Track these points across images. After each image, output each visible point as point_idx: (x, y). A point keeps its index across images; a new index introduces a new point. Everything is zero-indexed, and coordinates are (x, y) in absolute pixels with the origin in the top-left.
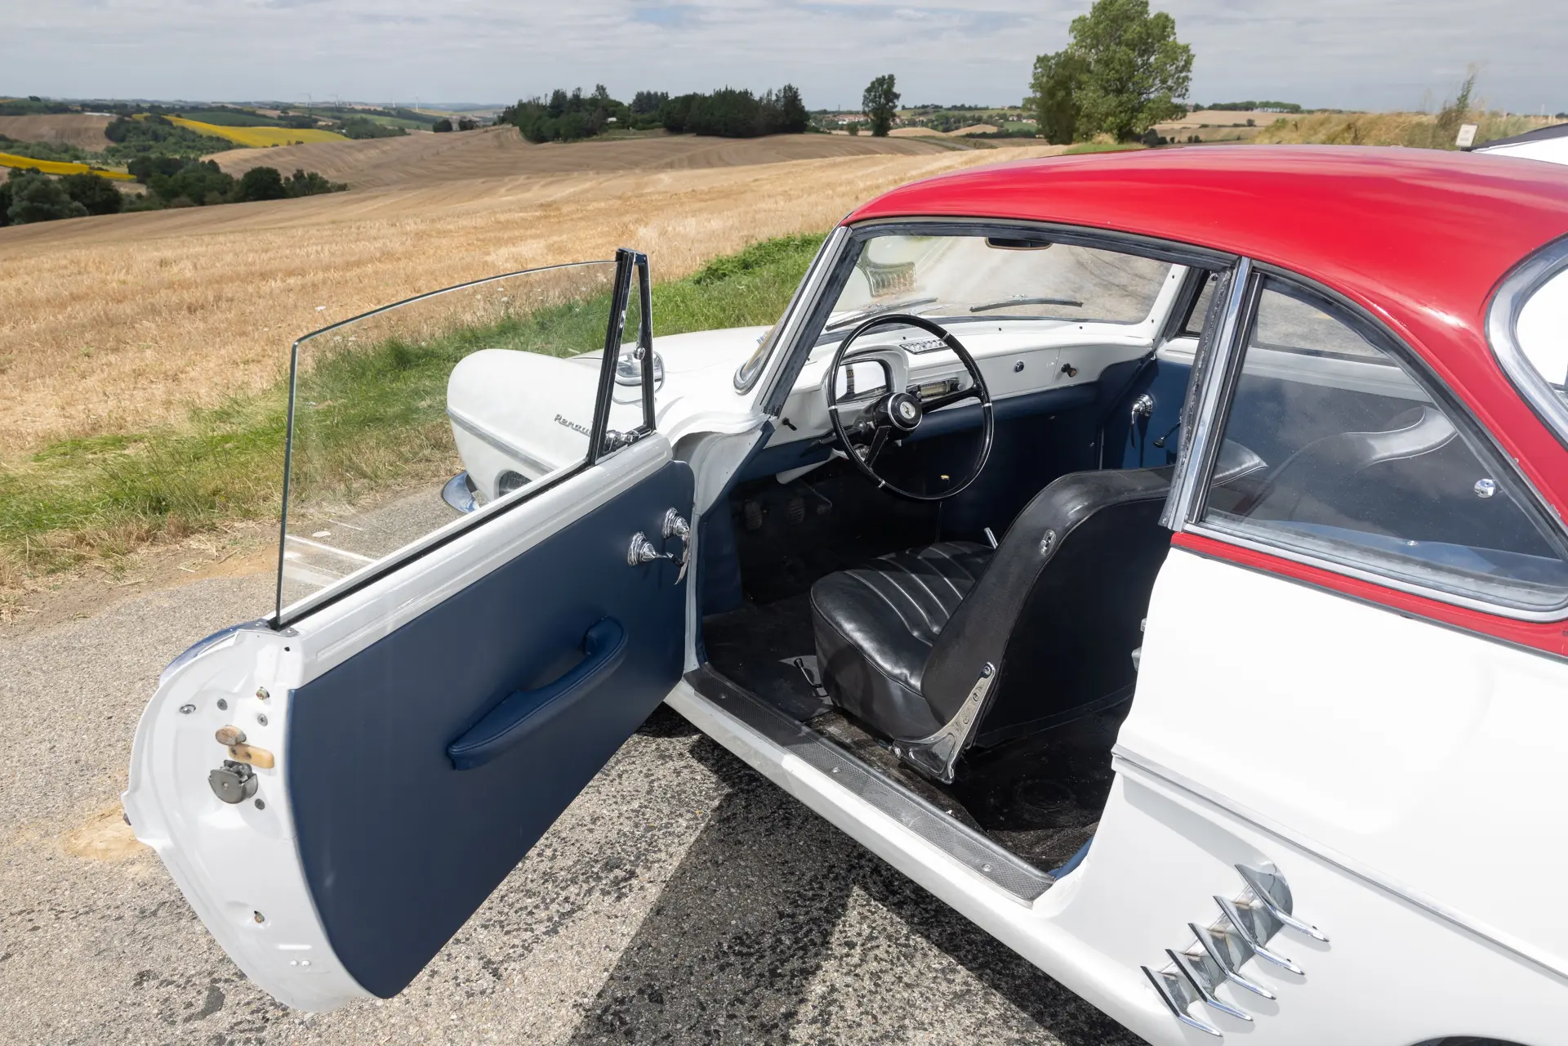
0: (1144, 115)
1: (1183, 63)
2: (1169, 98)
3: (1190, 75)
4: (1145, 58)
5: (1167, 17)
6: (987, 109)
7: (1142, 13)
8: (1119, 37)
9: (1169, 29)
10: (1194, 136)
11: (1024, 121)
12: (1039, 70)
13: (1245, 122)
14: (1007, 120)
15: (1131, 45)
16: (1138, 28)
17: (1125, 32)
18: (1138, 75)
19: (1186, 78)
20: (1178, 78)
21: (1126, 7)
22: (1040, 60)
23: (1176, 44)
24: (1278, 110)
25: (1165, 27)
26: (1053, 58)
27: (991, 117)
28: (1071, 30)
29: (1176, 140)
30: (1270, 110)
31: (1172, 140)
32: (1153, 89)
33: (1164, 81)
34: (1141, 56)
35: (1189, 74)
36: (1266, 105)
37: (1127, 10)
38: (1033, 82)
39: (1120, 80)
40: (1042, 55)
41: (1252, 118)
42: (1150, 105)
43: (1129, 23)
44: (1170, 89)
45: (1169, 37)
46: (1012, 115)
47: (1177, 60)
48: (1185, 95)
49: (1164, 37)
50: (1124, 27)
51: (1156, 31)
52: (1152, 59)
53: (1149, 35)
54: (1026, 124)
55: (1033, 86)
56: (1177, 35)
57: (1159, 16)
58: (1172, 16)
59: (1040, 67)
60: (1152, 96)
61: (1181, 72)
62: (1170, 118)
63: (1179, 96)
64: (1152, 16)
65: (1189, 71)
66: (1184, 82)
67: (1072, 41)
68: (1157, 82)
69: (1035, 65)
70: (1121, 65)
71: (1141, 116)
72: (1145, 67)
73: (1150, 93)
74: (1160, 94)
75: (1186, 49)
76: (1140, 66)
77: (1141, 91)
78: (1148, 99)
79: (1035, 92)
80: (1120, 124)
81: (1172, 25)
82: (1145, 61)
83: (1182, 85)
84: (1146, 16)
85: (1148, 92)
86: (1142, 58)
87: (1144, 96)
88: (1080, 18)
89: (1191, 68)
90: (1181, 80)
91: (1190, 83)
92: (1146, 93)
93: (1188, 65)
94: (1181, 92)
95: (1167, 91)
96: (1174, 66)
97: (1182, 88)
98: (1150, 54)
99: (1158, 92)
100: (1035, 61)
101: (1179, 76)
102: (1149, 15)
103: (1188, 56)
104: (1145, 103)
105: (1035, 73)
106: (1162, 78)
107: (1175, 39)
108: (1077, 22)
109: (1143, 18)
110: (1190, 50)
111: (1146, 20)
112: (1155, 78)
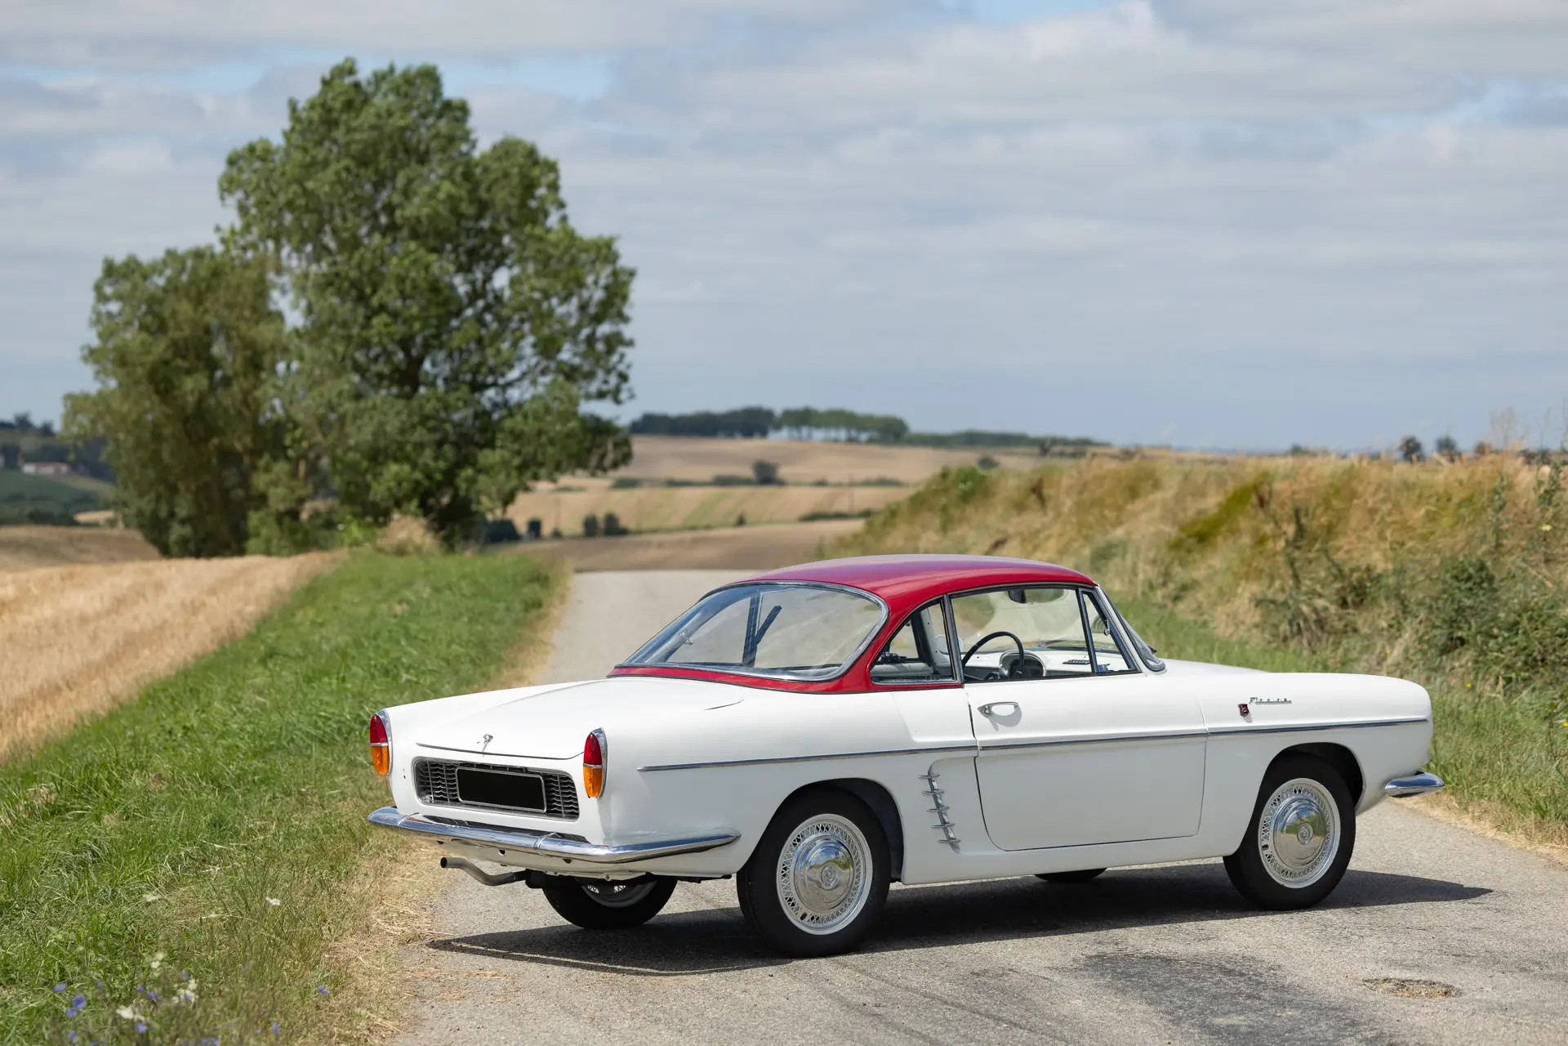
0: (496, 456)
1: (599, 295)
2: (574, 402)
3: (627, 331)
4: (477, 274)
5: (531, 153)
7: (451, 140)
8: (390, 209)
9: (541, 191)
10: (600, 515)
12: (114, 306)
13: (747, 472)
15: (434, 236)
16: (447, 187)
17: (407, 193)
18: (462, 329)
19: (615, 342)
20: (591, 340)
21: (398, 121)
22: (111, 271)
23: (571, 235)
24: (842, 434)
25: (529, 187)
26: (156, 268)
29: (547, 529)
30: (819, 435)
32: (513, 374)
33: (547, 348)
34: (464, 268)
35: (623, 328)
36: (802, 419)
37: (404, 129)
38: (95, 342)
39: (405, 343)
40: (119, 258)
41: (771, 459)
42: (516, 423)
43: (414, 169)
44: (571, 374)
45: (546, 215)
47: (581, 285)
49: (536, 216)
50: (401, 181)
51: (503, 196)
52: (501, 279)
53: (483, 207)
54: (34, 478)
55: (92, 355)
56: (570, 209)
57: (506, 149)
58: (546, 151)
59: (119, 297)
60: (514, 394)
61: (598, 319)
62: (582, 465)
63: (601, 395)
64: (483, 149)
65: (622, 318)
66: (610, 351)
67: (231, 218)
68: (527, 347)
69: (98, 288)
70: (404, 296)
71: (487, 457)
72: (481, 303)
73: (510, 384)
74: (540, 389)
75: (604, 251)
76: (465, 300)
77: (480, 378)
78: (506, 404)
79: (102, 376)
80: (426, 483)
81: (551, 176)
82: (479, 284)
83: (607, 361)
84: (464, 148)
85: (501, 381)
86: (470, 277)
87: (491, 393)
88: (252, 149)
89: (627, 311)
90: (600, 347)
91: (630, 354)
92: (495, 384)
93: (618, 301)
94: (606, 382)
95: (561, 378)
96: (575, 302)
97: (608, 371)
98: (492, 262)
99: (534, 383)
100: (97, 272)
101: (594, 333)
102: (473, 145)
103: (615, 274)
104: (496, 416)
105: (99, 314)
106: (541, 338)
107: (565, 218)
108: (241, 163)
109: (456, 153)
110: (617, 256)
111: (467, 160)
112: (519, 337)
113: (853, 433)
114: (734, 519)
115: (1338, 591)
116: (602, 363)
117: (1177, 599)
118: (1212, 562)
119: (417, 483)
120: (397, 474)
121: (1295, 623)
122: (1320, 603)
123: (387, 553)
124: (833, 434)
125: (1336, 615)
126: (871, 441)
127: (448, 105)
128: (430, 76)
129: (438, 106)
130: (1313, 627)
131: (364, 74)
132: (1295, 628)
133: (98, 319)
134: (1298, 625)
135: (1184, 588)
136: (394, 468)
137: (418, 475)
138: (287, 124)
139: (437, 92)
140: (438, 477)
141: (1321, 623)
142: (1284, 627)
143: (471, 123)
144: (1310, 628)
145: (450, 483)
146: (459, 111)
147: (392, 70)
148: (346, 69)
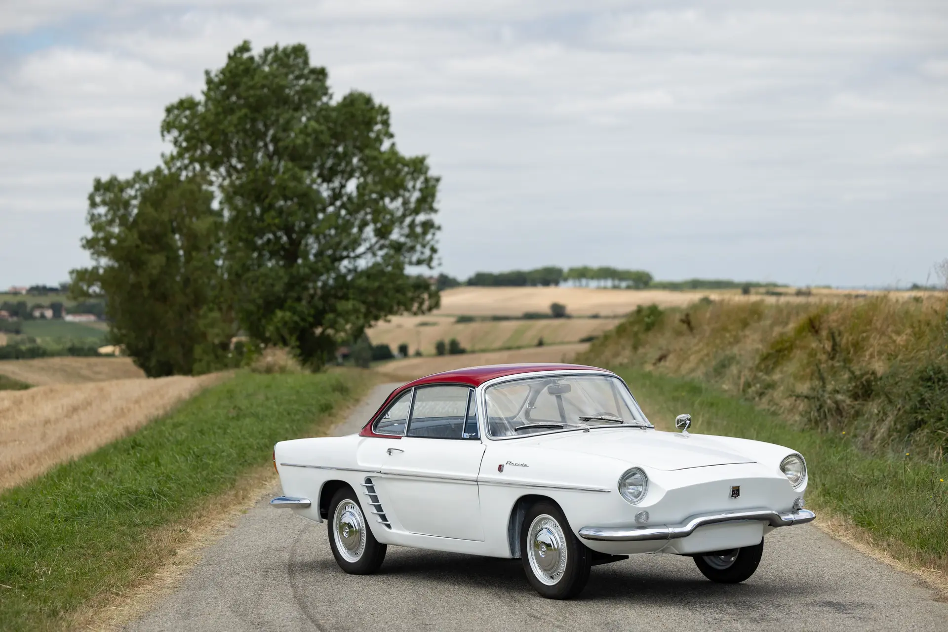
0: (349, 305)
1: (416, 195)
2: (399, 267)
3: (436, 219)
4: (336, 183)
5: (368, 100)
7: (314, 93)
8: (274, 141)
9: (378, 127)
10: (447, 341)
11: (69, 318)
12: (102, 209)
13: (546, 310)
14: (29, 316)
15: (303, 158)
16: (313, 125)
17: (286, 130)
18: (326, 219)
19: (428, 226)
20: (412, 225)
22: (99, 186)
23: (397, 155)
24: (609, 283)
26: (129, 184)
28: (167, 127)
29: (411, 351)
30: (593, 284)
31: (403, 350)
32: (361, 250)
33: (382, 233)
34: (327, 179)
35: (433, 217)
36: (582, 274)
38: (90, 234)
39: (289, 230)
40: (105, 178)
41: (561, 302)
42: (360, 282)
43: (290, 114)
44: (398, 247)
45: (380, 142)
46: (39, 306)
47: (404, 188)
48: (431, 259)
50: (281, 121)
51: (351, 129)
52: (351, 186)
53: (336, 137)
54: (74, 324)
55: (90, 244)
56: (396, 140)
57: (352, 100)
59: (104, 203)
61: (416, 211)
62: (408, 309)
63: (419, 262)
64: (336, 101)
65: (432, 210)
66: (425, 233)
67: (170, 149)
68: (369, 231)
69: (91, 198)
70: (285, 199)
71: (343, 306)
72: (338, 203)
73: (358, 256)
74: (379, 259)
75: (418, 166)
76: (328, 201)
77: (338, 254)
78: (355, 270)
79: (95, 256)
80: (302, 324)
81: (385, 117)
82: (337, 191)
83: (424, 239)
84: (325, 99)
85: (352, 255)
86: (331, 185)
87: (345, 262)
88: (182, 103)
89: (436, 205)
90: (419, 230)
91: (439, 235)
92: (348, 257)
93: (429, 199)
94: (422, 253)
95: (392, 252)
96: (400, 201)
97: (424, 246)
98: (346, 176)
99: (374, 255)
100: (91, 189)
101: (413, 222)
102: (331, 97)
103: (427, 180)
104: (349, 278)
105: (93, 216)
106: (379, 225)
107: (393, 145)
108: (176, 112)
109: (319, 104)
110: (427, 169)
111: (326, 108)
112: (364, 225)
113: (617, 282)
114: (536, 342)
115: (853, 389)
116: (420, 240)
117: (761, 394)
118: (785, 369)
119: (296, 323)
120: (283, 318)
121: (822, 410)
122: (840, 397)
123: (260, 372)
124: (602, 283)
125: (850, 405)
126: (628, 288)
127: (313, 71)
128: (300, 51)
129: (306, 71)
130: (834, 413)
131: (256, 51)
132: (822, 415)
133: (93, 218)
134: (825, 412)
135: (767, 387)
136: (279, 314)
137: (296, 318)
138: (205, 87)
139: (306, 62)
141: (839, 410)
142: (814, 414)
143: (329, 82)
144: (832, 415)
145: (319, 323)
146: (321, 73)
147: (276, 48)
148: (245, 48)
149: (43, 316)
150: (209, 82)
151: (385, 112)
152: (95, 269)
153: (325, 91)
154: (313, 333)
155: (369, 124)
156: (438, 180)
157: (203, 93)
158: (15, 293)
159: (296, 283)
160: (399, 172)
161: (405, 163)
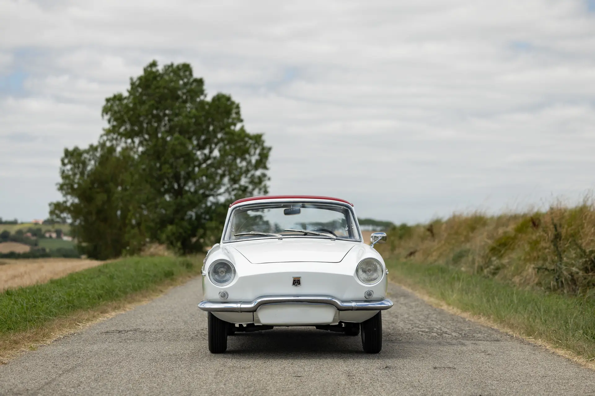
0: (213, 224)
1: (256, 158)
3: (268, 173)
4: (207, 151)
5: (228, 99)
6: (15, 223)
7: (197, 94)
9: (233, 115)
11: (64, 238)
12: (69, 167)
14: (43, 236)
16: (194, 112)
18: (200, 172)
19: (263, 177)
20: (253, 176)
22: (67, 153)
23: (244, 133)
26: (87, 152)
27: (20, 232)
28: (106, 110)
32: (221, 191)
33: (234, 181)
35: (266, 172)
37: (176, 89)
38: (61, 181)
39: (176, 177)
40: (71, 148)
42: (220, 210)
44: (243, 190)
45: (235, 125)
46: (49, 231)
47: (249, 153)
51: (218, 118)
55: (61, 187)
56: (244, 122)
57: (218, 99)
58: (234, 98)
59: (70, 162)
60: (221, 199)
61: (256, 169)
64: (209, 99)
65: (265, 168)
66: (260, 181)
67: (107, 126)
68: (226, 180)
69: (62, 161)
70: (176, 158)
71: (210, 224)
72: (208, 162)
73: (219, 195)
74: (232, 197)
75: (258, 139)
76: (202, 160)
77: (207, 193)
78: (217, 203)
79: (65, 195)
80: (184, 234)
81: (238, 110)
82: (207, 155)
83: (260, 185)
84: (202, 97)
85: (215, 193)
86: (204, 152)
87: (211, 199)
88: (115, 97)
89: (268, 165)
90: (256, 180)
91: (269, 183)
92: (213, 195)
93: (264, 161)
95: (240, 192)
96: (245, 162)
97: (260, 189)
98: (213, 146)
99: (230, 193)
100: (63, 155)
101: (254, 174)
102: (206, 96)
103: (263, 149)
104: (213, 207)
106: (232, 176)
107: (243, 127)
108: (112, 102)
109: (198, 100)
110: (263, 142)
111: (202, 103)
112: (223, 176)
115: (583, 264)
116: (258, 185)
117: (494, 274)
118: (511, 256)
119: (180, 233)
120: (172, 230)
121: (559, 280)
122: (574, 269)
125: (583, 276)
127: (195, 80)
128: (186, 68)
129: (191, 80)
130: (570, 283)
131: (160, 68)
132: (560, 284)
133: (63, 172)
134: (562, 282)
135: (498, 269)
136: (170, 227)
137: (181, 231)
138: (129, 87)
139: (191, 74)
140: (189, 232)
141: (574, 281)
142: (553, 283)
143: (205, 87)
144: (568, 283)
145: (194, 236)
146: (200, 82)
147: (172, 65)
148: (154, 64)
149: (51, 237)
150: (133, 84)
151: (238, 107)
152: (65, 202)
153: (202, 92)
154: (190, 241)
155: (228, 113)
156: (270, 149)
157: (128, 91)
158: (36, 224)
159: (180, 210)
160: (246, 143)
161: (250, 137)
